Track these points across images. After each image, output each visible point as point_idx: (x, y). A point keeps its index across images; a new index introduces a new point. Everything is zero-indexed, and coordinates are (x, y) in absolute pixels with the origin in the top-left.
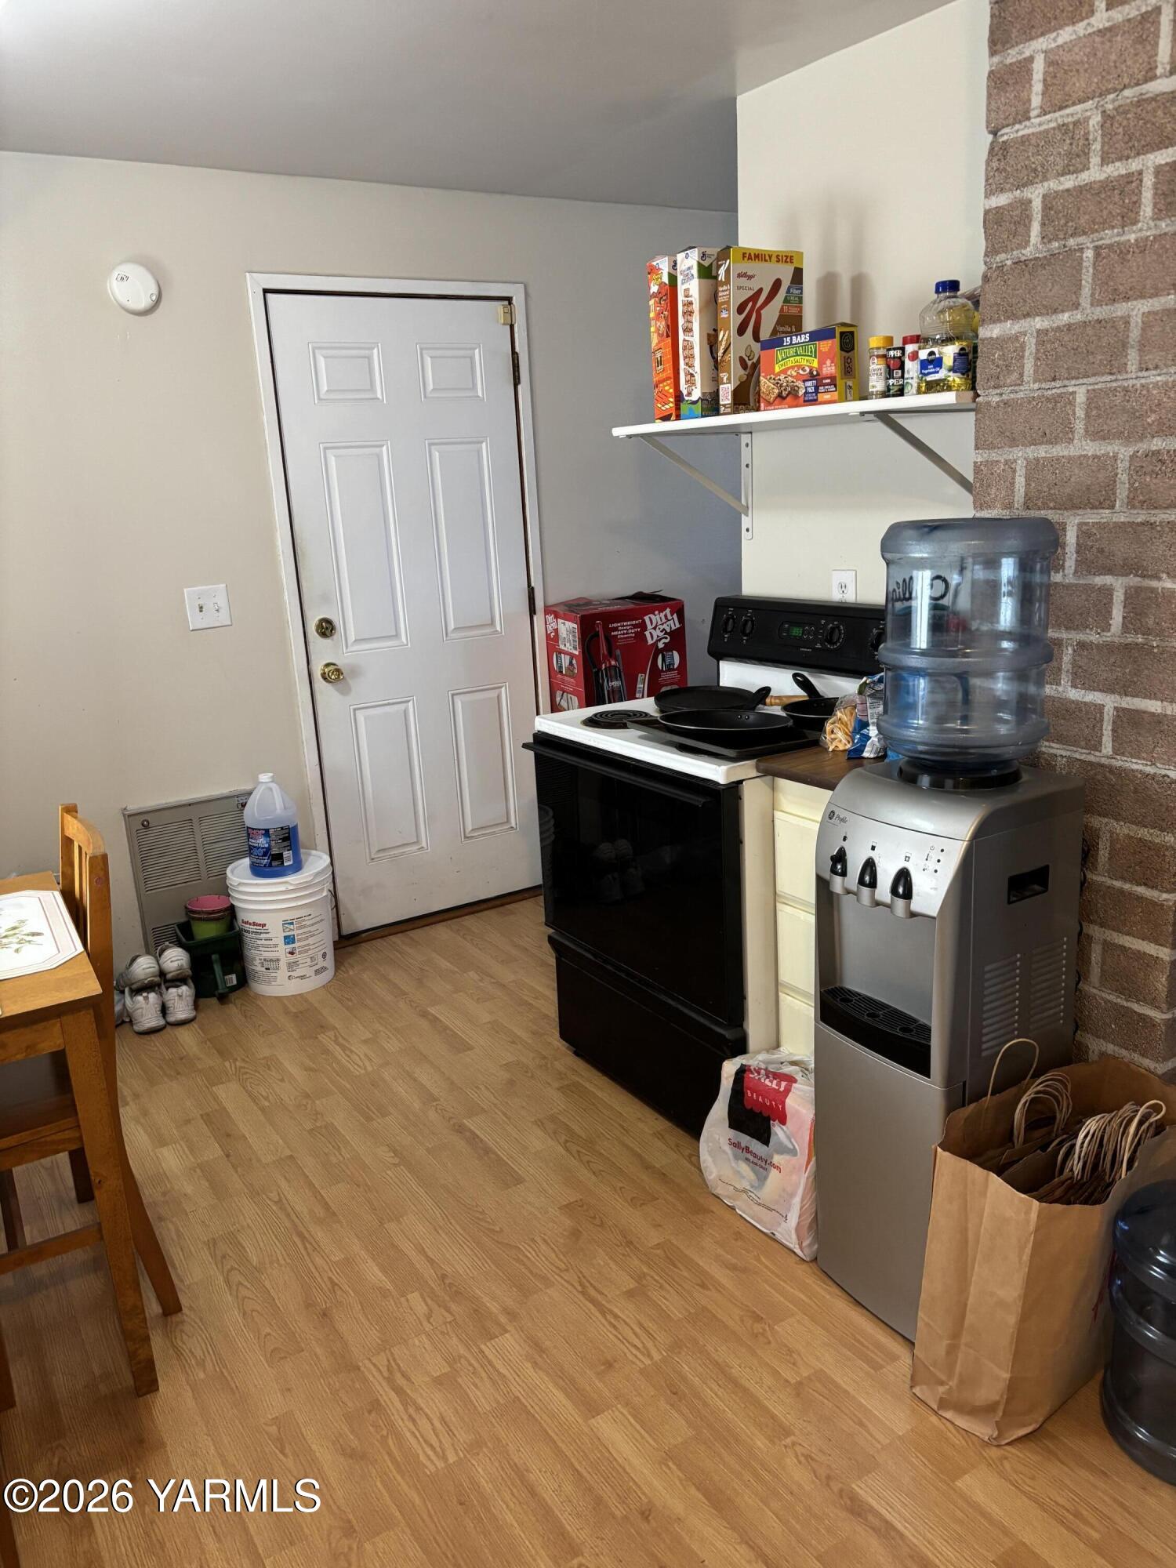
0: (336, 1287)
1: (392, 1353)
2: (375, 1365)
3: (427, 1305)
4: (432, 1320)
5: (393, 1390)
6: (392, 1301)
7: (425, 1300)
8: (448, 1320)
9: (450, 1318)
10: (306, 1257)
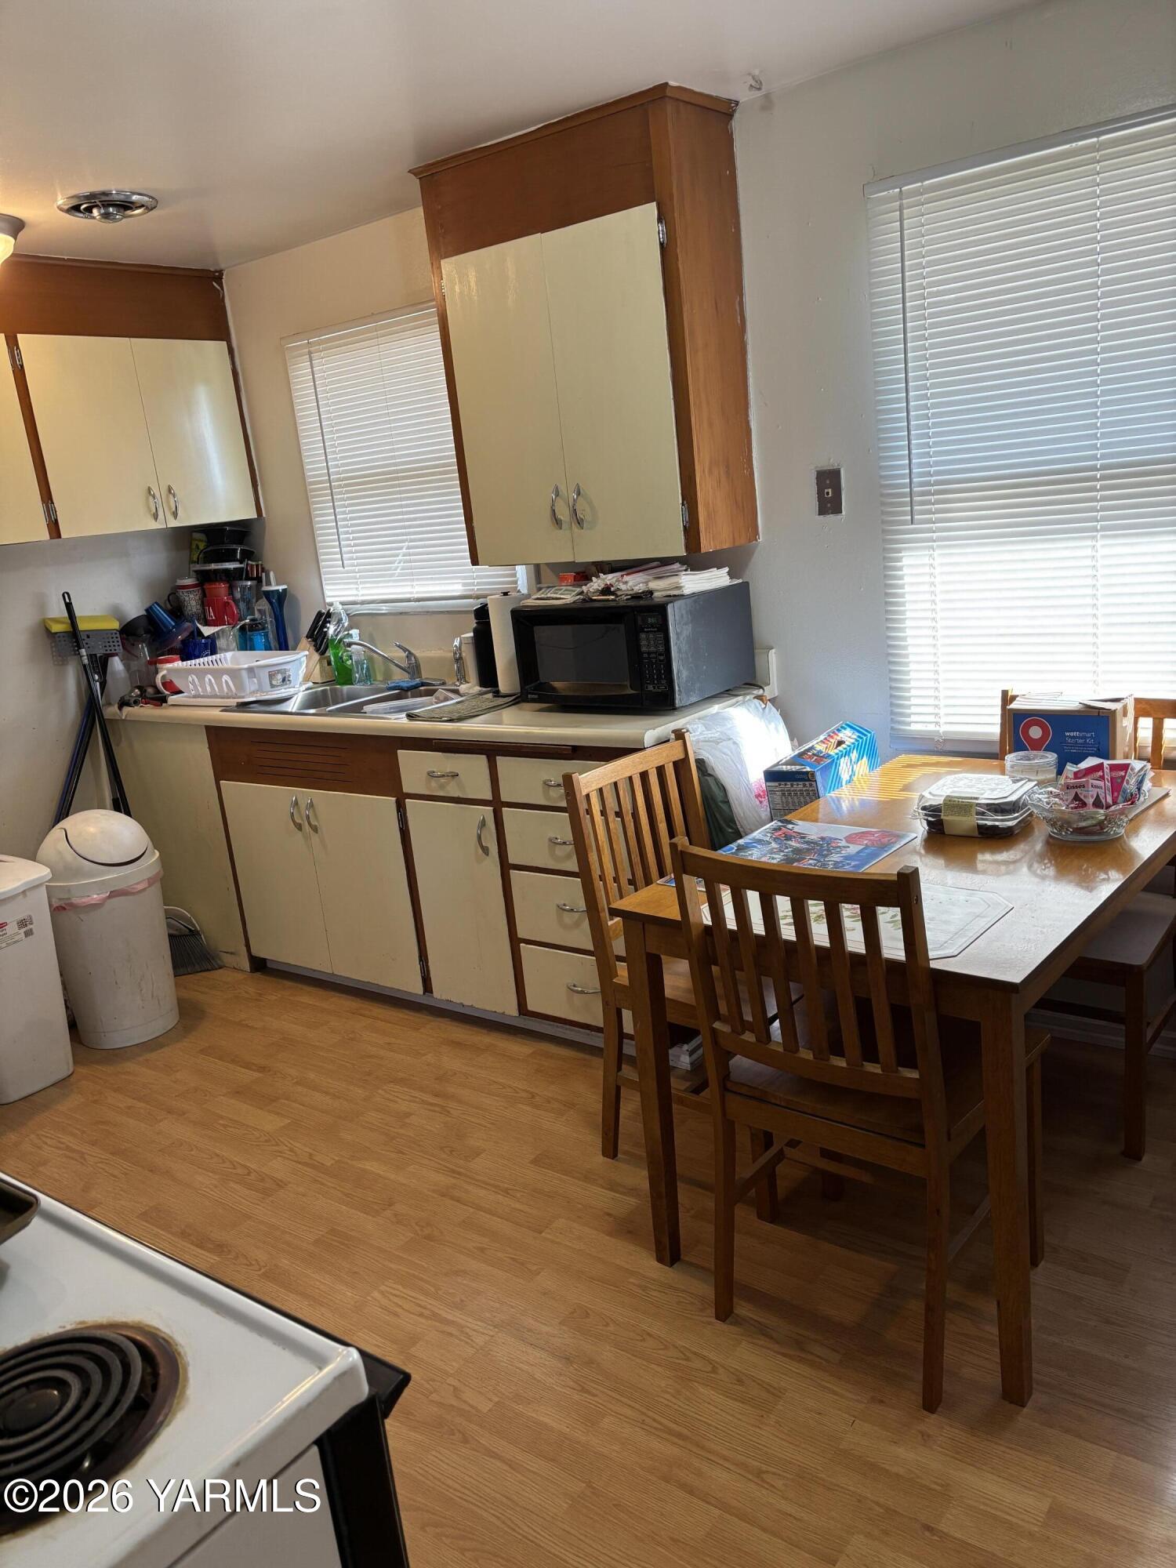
0: (580, 1388)
1: (473, 1347)
2: (483, 1334)
3: (465, 1402)
4: (452, 1388)
5: (453, 1321)
6: (507, 1394)
7: (472, 1406)
8: (434, 1395)
9: (434, 1397)
10: (644, 1410)
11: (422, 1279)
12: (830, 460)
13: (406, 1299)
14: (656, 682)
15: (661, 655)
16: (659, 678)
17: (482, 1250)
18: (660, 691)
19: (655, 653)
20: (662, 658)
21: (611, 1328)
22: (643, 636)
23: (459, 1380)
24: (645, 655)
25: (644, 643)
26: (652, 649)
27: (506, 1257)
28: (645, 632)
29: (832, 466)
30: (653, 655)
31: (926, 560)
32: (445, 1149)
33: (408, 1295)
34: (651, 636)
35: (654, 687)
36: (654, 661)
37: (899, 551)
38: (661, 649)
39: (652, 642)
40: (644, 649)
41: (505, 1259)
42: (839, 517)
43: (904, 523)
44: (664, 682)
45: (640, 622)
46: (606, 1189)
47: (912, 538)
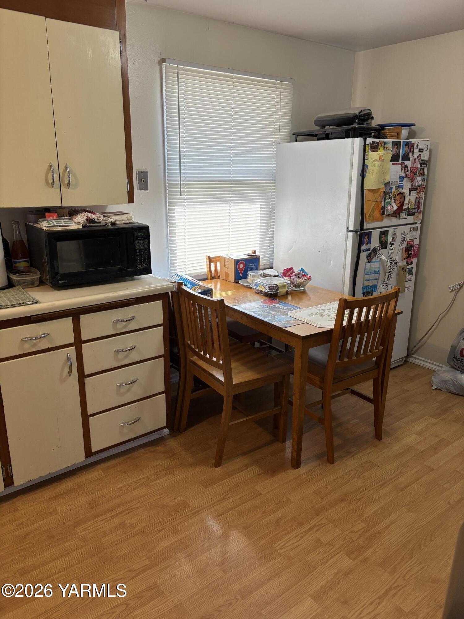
1: (328, 524)
2: (321, 520)
3: (359, 530)
4: (351, 533)
5: (310, 528)
6: (357, 518)
7: (362, 529)
9: (354, 539)
10: (372, 488)
11: (278, 533)
12: (142, 167)
13: (289, 540)
14: (143, 263)
15: (146, 250)
16: (144, 261)
17: (264, 512)
18: (144, 267)
19: (143, 249)
20: (146, 251)
21: (329, 487)
22: (137, 242)
23: (347, 530)
24: (138, 251)
25: (137, 245)
26: (142, 247)
27: (274, 506)
28: (138, 240)
29: (144, 170)
30: (142, 251)
31: (183, 210)
32: (171, 513)
33: (286, 540)
34: (141, 241)
35: (142, 266)
36: (142, 253)
37: (174, 206)
38: (146, 247)
39: (142, 244)
40: (137, 248)
41: (275, 506)
42: (147, 191)
43: (176, 195)
44: (147, 262)
45: (136, 235)
46: (240, 472)
47: (178, 201)
